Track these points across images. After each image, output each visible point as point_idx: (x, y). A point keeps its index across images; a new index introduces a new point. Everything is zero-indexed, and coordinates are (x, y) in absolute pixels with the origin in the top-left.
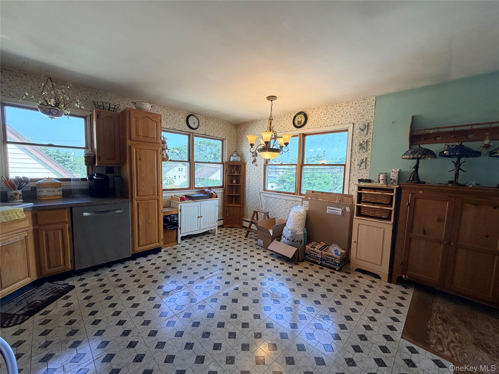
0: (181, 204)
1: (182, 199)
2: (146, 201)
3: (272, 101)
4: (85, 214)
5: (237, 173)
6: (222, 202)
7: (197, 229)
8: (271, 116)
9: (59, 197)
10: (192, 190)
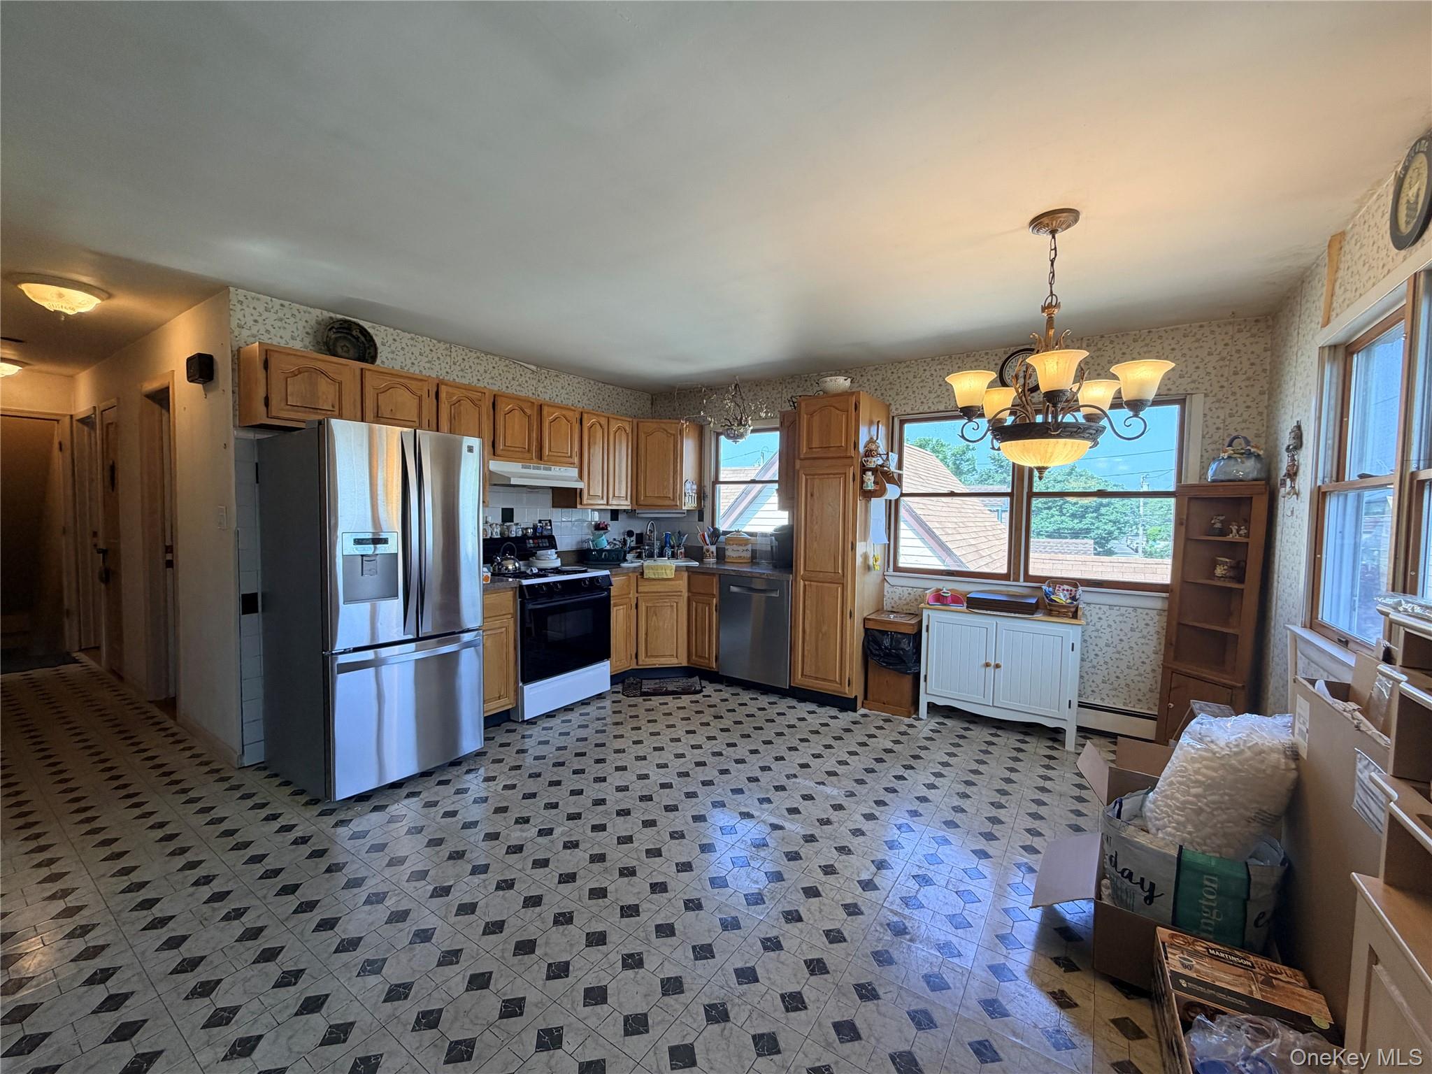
0: (930, 612)
1: (939, 598)
2: (819, 584)
3: (1053, 233)
4: (734, 589)
5: (1238, 531)
6: (1162, 647)
7: (980, 699)
8: (1052, 294)
9: (746, 561)
10: (1014, 581)
